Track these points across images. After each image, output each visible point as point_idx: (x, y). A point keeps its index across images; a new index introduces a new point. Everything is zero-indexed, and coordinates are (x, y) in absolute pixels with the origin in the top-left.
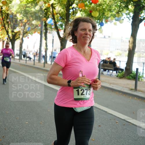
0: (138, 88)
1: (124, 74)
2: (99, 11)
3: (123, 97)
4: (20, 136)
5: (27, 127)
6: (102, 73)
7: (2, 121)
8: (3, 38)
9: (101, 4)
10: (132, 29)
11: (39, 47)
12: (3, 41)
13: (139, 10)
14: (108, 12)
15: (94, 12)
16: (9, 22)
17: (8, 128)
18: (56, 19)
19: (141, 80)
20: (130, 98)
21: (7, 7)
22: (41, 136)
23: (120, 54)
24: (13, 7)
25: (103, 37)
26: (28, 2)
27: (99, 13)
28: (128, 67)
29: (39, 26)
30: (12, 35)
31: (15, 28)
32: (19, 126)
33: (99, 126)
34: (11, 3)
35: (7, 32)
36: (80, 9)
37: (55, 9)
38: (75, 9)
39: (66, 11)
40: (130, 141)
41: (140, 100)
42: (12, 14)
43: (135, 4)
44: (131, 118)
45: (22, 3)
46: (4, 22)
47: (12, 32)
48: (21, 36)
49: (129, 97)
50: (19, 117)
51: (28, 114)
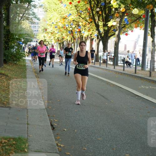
7: (92, 151)
8: (91, 35)
11: (142, 48)
12: (92, 40)
16: (100, 13)
29: (142, 17)
30: (104, 30)
31: (109, 21)
35: (97, 26)
46: (93, 13)
48: (117, 33)
50: (116, 145)
51: (129, 143)
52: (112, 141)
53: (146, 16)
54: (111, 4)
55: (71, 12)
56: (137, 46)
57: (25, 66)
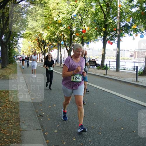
0: (107, 74)
1: (100, 67)
2: (87, 37)
3: (100, 78)
6: (89, 67)
8: (39, 52)
9: (87, 33)
10: (103, 45)
12: (40, 54)
13: (106, 35)
14: (91, 37)
15: (84, 37)
16: (42, 44)
18: (65, 41)
19: (109, 70)
20: (104, 79)
21: (41, 37)
23: (98, 57)
24: (44, 37)
25: (89, 49)
26: (51, 34)
28: (102, 64)
29: (57, 45)
34: (43, 35)
35: (41, 49)
36: (77, 36)
37: (64, 36)
38: (74, 36)
39: (70, 37)
41: (109, 79)
42: (44, 40)
43: (104, 32)
44: (105, 89)
45: (48, 35)
46: (39, 45)
47: (44, 49)
48: (48, 51)
55: (32, 45)
56: (56, 55)
57: (16, 64)
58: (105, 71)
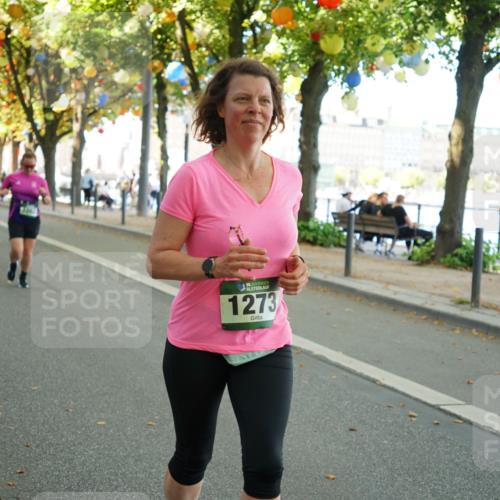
0: (483, 297)
1: (433, 250)
2: (345, 34)
3: (432, 329)
4: (79, 469)
5: (103, 437)
6: (358, 249)
7: (15, 418)
8: (13, 132)
9: (352, 10)
10: (459, 94)
11: (138, 162)
12: (16, 145)
13: (481, 27)
14: (377, 37)
15: (326, 37)
16: (36, 79)
17: (38, 442)
18: (196, 63)
19: (494, 268)
20: (458, 332)
21: (26, 25)
22: (152, 468)
23: (417, 179)
24: (48, 25)
25: (360, 123)
26: (99, 8)
27: (346, 42)
28: (447, 227)
29: (136, 88)
30: (46, 121)
31: (57, 99)
32: (73, 433)
33: (352, 430)
34: (40, 11)
35: (29, 112)
36: (279, 28)
37: (192, 29)
38: (261, 27)
39: (231, 35)
40: (457, 480)
41: (491, 337)
42: (46, 48)
43: (467, 8)
44: (460, 402)
45: (80, 11)
46: (16, 79)
47: (47, 110)
48: (76, 127)
49: (453, 330)
50: (75, 402)
51: (106, 393)
52: (65, 389)
53: (144, 87)
54: (60, 57)
58: (468, 277)
